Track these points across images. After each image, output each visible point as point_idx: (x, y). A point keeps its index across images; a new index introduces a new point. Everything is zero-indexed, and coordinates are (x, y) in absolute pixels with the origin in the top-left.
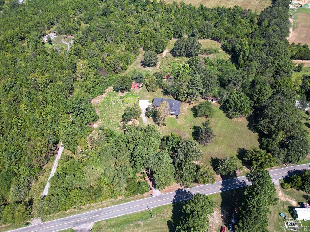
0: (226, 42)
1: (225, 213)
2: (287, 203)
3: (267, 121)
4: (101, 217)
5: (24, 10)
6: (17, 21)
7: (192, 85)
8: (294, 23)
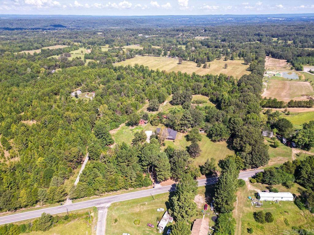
0: (212, 96)
1: (208, 197)
2: (254, 191)
3: (239, 139)
4: (117, 200)
5: (57, 76)
6: (52, 83)
7: (184, 118)
8: (268, 86)
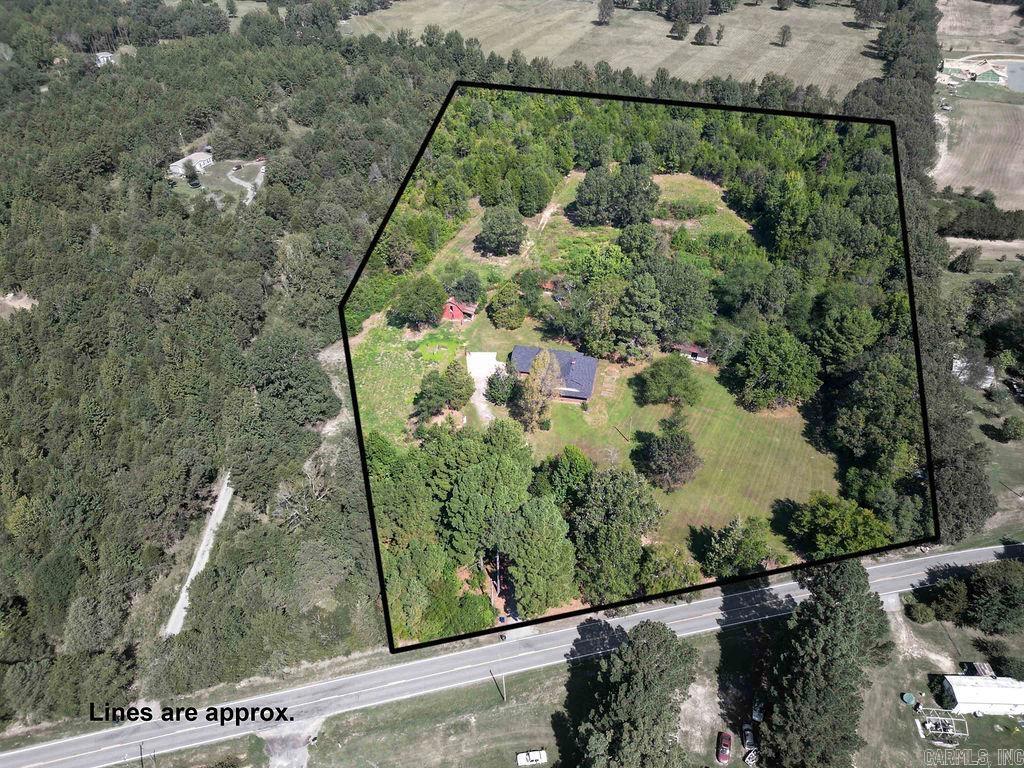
0: (738, 184)
1: (733, 691)
2: (925, 663)
3: (861, 414)
4: (347, 701)
5: (114, 82)
6: (92, 117)
7: (630, 307)
8: (952, 128)
